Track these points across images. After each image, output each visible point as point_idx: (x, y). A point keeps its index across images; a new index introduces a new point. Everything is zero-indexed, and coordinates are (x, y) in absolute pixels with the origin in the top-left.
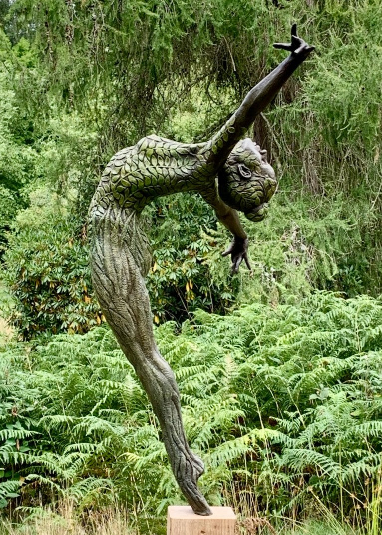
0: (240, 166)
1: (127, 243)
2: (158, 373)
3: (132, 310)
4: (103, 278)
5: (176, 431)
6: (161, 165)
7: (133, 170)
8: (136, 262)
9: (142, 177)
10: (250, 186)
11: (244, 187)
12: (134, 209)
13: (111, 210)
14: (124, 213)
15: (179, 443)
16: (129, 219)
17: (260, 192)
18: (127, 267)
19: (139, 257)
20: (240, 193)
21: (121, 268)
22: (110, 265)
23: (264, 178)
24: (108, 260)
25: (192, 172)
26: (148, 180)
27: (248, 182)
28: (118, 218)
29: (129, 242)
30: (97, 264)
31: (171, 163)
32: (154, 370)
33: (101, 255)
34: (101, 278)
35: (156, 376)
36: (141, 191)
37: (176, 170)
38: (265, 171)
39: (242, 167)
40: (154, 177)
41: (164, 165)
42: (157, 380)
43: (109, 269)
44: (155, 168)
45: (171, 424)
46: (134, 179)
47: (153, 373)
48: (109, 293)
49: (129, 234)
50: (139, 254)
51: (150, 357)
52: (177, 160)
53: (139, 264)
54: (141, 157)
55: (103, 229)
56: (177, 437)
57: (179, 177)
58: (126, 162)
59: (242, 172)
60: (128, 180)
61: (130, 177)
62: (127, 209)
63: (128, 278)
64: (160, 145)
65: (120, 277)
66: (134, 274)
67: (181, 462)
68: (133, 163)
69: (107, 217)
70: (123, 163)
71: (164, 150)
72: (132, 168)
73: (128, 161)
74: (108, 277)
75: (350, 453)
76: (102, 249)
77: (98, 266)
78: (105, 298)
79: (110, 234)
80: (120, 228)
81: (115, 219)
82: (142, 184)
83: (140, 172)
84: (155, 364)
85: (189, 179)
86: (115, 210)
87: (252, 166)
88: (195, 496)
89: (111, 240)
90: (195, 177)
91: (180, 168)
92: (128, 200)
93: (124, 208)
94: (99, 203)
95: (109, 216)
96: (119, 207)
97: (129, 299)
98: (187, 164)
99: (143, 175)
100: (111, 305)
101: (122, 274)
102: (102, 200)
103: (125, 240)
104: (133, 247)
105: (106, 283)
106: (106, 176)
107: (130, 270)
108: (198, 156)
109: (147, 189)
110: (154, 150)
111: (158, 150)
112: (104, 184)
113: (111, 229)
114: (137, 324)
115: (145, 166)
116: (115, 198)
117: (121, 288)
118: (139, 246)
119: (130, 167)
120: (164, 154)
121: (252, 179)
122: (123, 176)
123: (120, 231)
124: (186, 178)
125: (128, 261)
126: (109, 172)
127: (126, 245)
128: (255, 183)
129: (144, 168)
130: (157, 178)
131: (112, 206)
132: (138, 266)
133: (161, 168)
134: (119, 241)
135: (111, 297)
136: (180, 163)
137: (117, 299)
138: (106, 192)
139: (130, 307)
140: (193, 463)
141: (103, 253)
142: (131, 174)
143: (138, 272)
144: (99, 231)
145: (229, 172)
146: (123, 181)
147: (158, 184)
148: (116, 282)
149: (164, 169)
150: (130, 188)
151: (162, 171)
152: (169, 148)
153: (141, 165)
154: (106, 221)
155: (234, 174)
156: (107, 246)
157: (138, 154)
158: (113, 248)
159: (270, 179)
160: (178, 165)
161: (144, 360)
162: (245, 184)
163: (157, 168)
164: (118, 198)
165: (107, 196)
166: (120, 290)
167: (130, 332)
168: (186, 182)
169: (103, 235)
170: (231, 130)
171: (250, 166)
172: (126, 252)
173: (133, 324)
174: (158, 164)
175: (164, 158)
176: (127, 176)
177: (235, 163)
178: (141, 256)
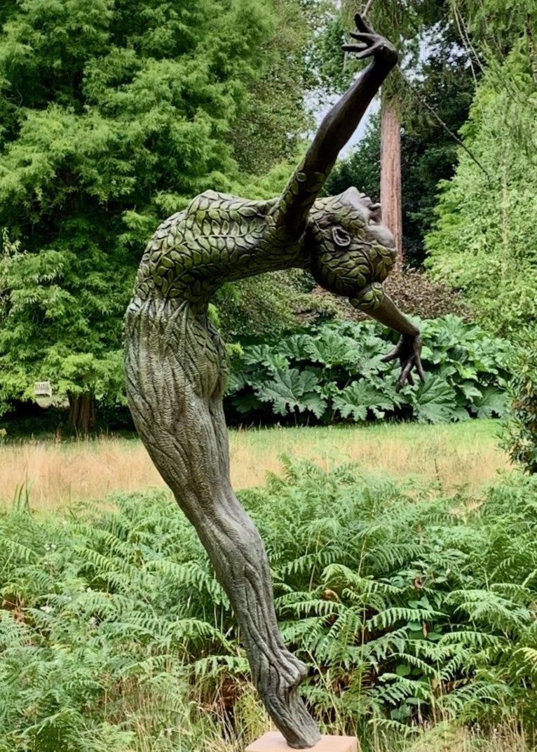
0: (334, 229)
1: (172, 348)
2: (221, 537)
3: (181, 445)
4: (138, 399)
6: (217, 234)
7: (177, 243)
8: (187, 375)
9: (188, 252)
10: (348, 259)
11: (339, 260)
12: (184, 299)
13: (151, 301)
14: (169, 306)
15: (259, 640)
16: (176, 314)
17: (365, 267)
18: (172, 383)
19: (190, 368)
20: (334, 270)
21: (163, 384)
22: (146, 380)
24: (143, 373)
25: (260, 242)
26: (197, 256)
27: (346, 252)
28: (160, 311)
29: (175, 348)
30: (130, 379)
31: (230, 229)
32: (216, 531)
33: (135, 366)
34: (135, 400)
35: (218, 541)
36: (189, 272)
37: (237, 240)
38: (372, 236)
39: (338, 230)
40: (205, 251)
41: (220, 233)
42: (221, 547)
43: (145, 387)
44: (207, 238)
45: (246, 611)
46: (178, 256)
47: (215, 536)
48: (146, 420)
49: (175, 335)
50: (191, 364)
51: (211, 513)
53: (192, 379)
54: (189, 223)
55: (139, 332)
56: (256, 630)
57: (242, 251)
58: (169, 232)
59: (336, 238)
60: (171, 258)
61: (173, 253)
62: (174, 299)
63: (174, 399)
64: (215, 204)
65: (161, 398)
66: (183, 393)
67: (262, 669)
68: (179, 233)
69: (144, 311)
71: (221, 212)
72: (177, 240)
73: (172, 231)
74: (144, 398)
76: (137, 357)
77: (131, 382)
78: (142, 428)
79: (149, 336)
80: (161, 326)
81: (155, 314)
82: (190, 262)
83: (186, 245)
84: (219, 523)
85: (256, 252)
86: (156, 301)
87: (352, 229)
89: (149, 345)
90: (263, 249)
92: (173, 287)
93: (168, 298)
94: (137, 293)
95: (148, 311)
96: (162, 297)
97: (175, 430)
98: (254, 231)
99: (190, 249)
100: (151, 439)
101: (163, 392)
102: (140, 287)
103: (170, 345)
104: (181, 353)
107: (176, 387)
108: (267, 218)
109: (197, 269)
110: (207, 212)
111: (212, 212)
112: (143, 264)
113: (150, 329)
114: (190, 466)
115: (194, 236)
116: (156, 285)
117: (162, 414)
118: (191, 352)
119: (175, 239)
120: (221, 218)
121: (351, 249)
122: (164, 252)
123: (162, 331)
124: (251, 251)
125: (174, 375)
126: (151, 247)
127: (171, 351)
128: (354, 254)
129: (193, 239)
130: (210, 253)
131: (152, 296)
132: (190, 381)
133: (216, 238)
134: (161, 347)
135: (149, 427)
136: (244, 230)
137: (158, 429)
138: (145, 276)
139: (177, 440)
140: (281, 670)
141: (138, 363)
142: (174, 249)
143: (190, 389)
144: (133, 333)
145: (320, 239)
146: (165, 260)
147: (211, 262)
148: (154, 406)
149: (220, 239)
150: (173, 268)
151: (217, 242)
152: (228, 208)
153: (189, 235)
154: (143, 317)
155: (326, 242)
156: (143, 354)
157: (186, 219)
158: (152, 356)
159: (379, 246)
160: (241, 233)
161: (203, 518)
162: (342, 255)
163: (211, 239)
164: (160, 284)
165: (146, 281)
166: (162, 417)
167: (179, 477)
168: (252, 257)
169: (138, 337)
170: (301, 177)
171: (349, 228)
172: (170, 361)
173: (184, 465)
174: (212, 233)
175: (220, 223)
176: (169, 252)
177: (329, 225)
178: (193, 367)
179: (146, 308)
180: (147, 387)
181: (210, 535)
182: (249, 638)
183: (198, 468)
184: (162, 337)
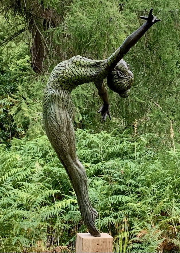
0: (118, 71)
1: (66, 106)
3: (68, 139)
4: (55, 123)
5: (86, 197)
6: (83, 70)
7: (70, 72)
8: (70, 116)
9: (74, 75)
10: (123, 81)
11: (120, 81)
12: (69, 90)
13: (58, 91)
14: (65, 93)
15: (87, 203)
16: (67, 96)
17: (128, 84)
18: (66, 118)
19: (71, 114)
20: (119, 85)
21: (63, 119)
22: (58, 117)
23: (129, 78)
24: (57, 114)
25: (98, 74)
26: (77, 77)
27: (122, 79)
28: (62, 94)
29: (67, 107)
30: (52, 116)
31: (87, 69)
32: (77, 168)
33: (54, 112)
34: (54, 123)
35: (77, 171)
36: (73, 82)
37: (90, 72)
38: (130, 74)
39: (119, 72)
40: (80, 75)
41: (84, 70)
42: (78, 172)
43: (58, 119)
44: (80, 71)
45: (84, 193)
46: (70, 76)
47: (76, 169)
48: (57, 130)
49: (67, 102)
50: (71, 112)
51: (75, 162)
52: (90, 68)
53: (71, 117)
54: (73, 66)
55: (55, 100)
56: (86, 200)
57: (92, 76)
58: (66, 68)
59: (119, 74)
60: (67, 77)
61: (68, 75)
62: (66, 90)
63: (66, 124)
64: (82, 60)
65: (63, 123)
66: (69, 122)
67: (88, 212)
68: (70, 69)
69: (57, 94)
70: (65, 69)
71: (84, 63)
72: (69, 71)
73: (67, 68)
74: (57, 123)
75: (103, 213)
76: (54, 109)
77: (52, 117)
78: (55, 133)
79: (58, 102)
80: (63, 99)
81: (61, 95)
82: (74, 79)
83: (73, 73)
84: (77, 165)
85: (96, 77)
86: (60, 91)
87: (124, 72)
88: (94, 228)
89: (58, 105)
90: (98, 76)
91: (91, 72)
92: (66, 86)
93: (64, 90)
94: (53, 87)
95: (58, 94)
96: (62, 89)
97: (66, 134)
98: (95, 70)
99: (74, 74)
100: (58, 137)
101: (64, 121)
102: (54, 86)
103: (65, 105)
104: (68, 109)
105: (56, 126)
106: (56, 74)
107: (67, 120)
108: (100, 66)
109: (76, 81)
110: (80, 63)
111: (82, 63)
112: (55, 78)
113: (59, 99)
114: (70, 146)
115: (75, 70)
116: (60, 85)
117: (63, 128)
118: (71, 108)
119: (68, 70)
120: (84, 65)
121: (124, 78)
122: (65, 75)
123: (63, 101)
124: (95, 76)
125: (66, 115)
126: (57, 72)
127: (65, 108)
128: (125, 80)
129: (75, 71)
131: (59, 89)
132: (71, 118)
133: (83, 71)
134: (62, 106)
135: (58, 133)
136: (92, 69)
137: (61, 133)
138: (56, 82)
139: (67, 137)
140: (93, 212)
141: (55, 111)
142: (69, 74)
143: (71, 121)
144: (53, 101)
145: (113, 74)
146: (65, 77)
147: (81, 79)
148: (61, 126)
149: (84, 72)
150: (68, 80)
151: (84, 73)
152: (86, 62)
153: (73, 69)
154: (56, 96)
155: (115, 75)
156: (57, 108)
157: (72, 64)
158: (60, 109)
159: (132, 78)
160: (91, 70)
161: (72, 163)
162: (121, 80)
163: (81, 72)
164: (62, 85)
165: (56, 84)
166: (63, 129)
167: (66, 149)
168: (94, 78)
169: (55, 103)
170: (118, 55)
171: (123, 72)
172: (65, 111)
173: (68, 146)
174: (82, 70)
175: (84, 66)
176: (67, 75)
177: (116, 70)
178: (72, 113)
179: (57, 93)
180: (59, 119)
181: (75, 169)
182: (84, 202)
183: (72, 146)
184: (63, 103)
